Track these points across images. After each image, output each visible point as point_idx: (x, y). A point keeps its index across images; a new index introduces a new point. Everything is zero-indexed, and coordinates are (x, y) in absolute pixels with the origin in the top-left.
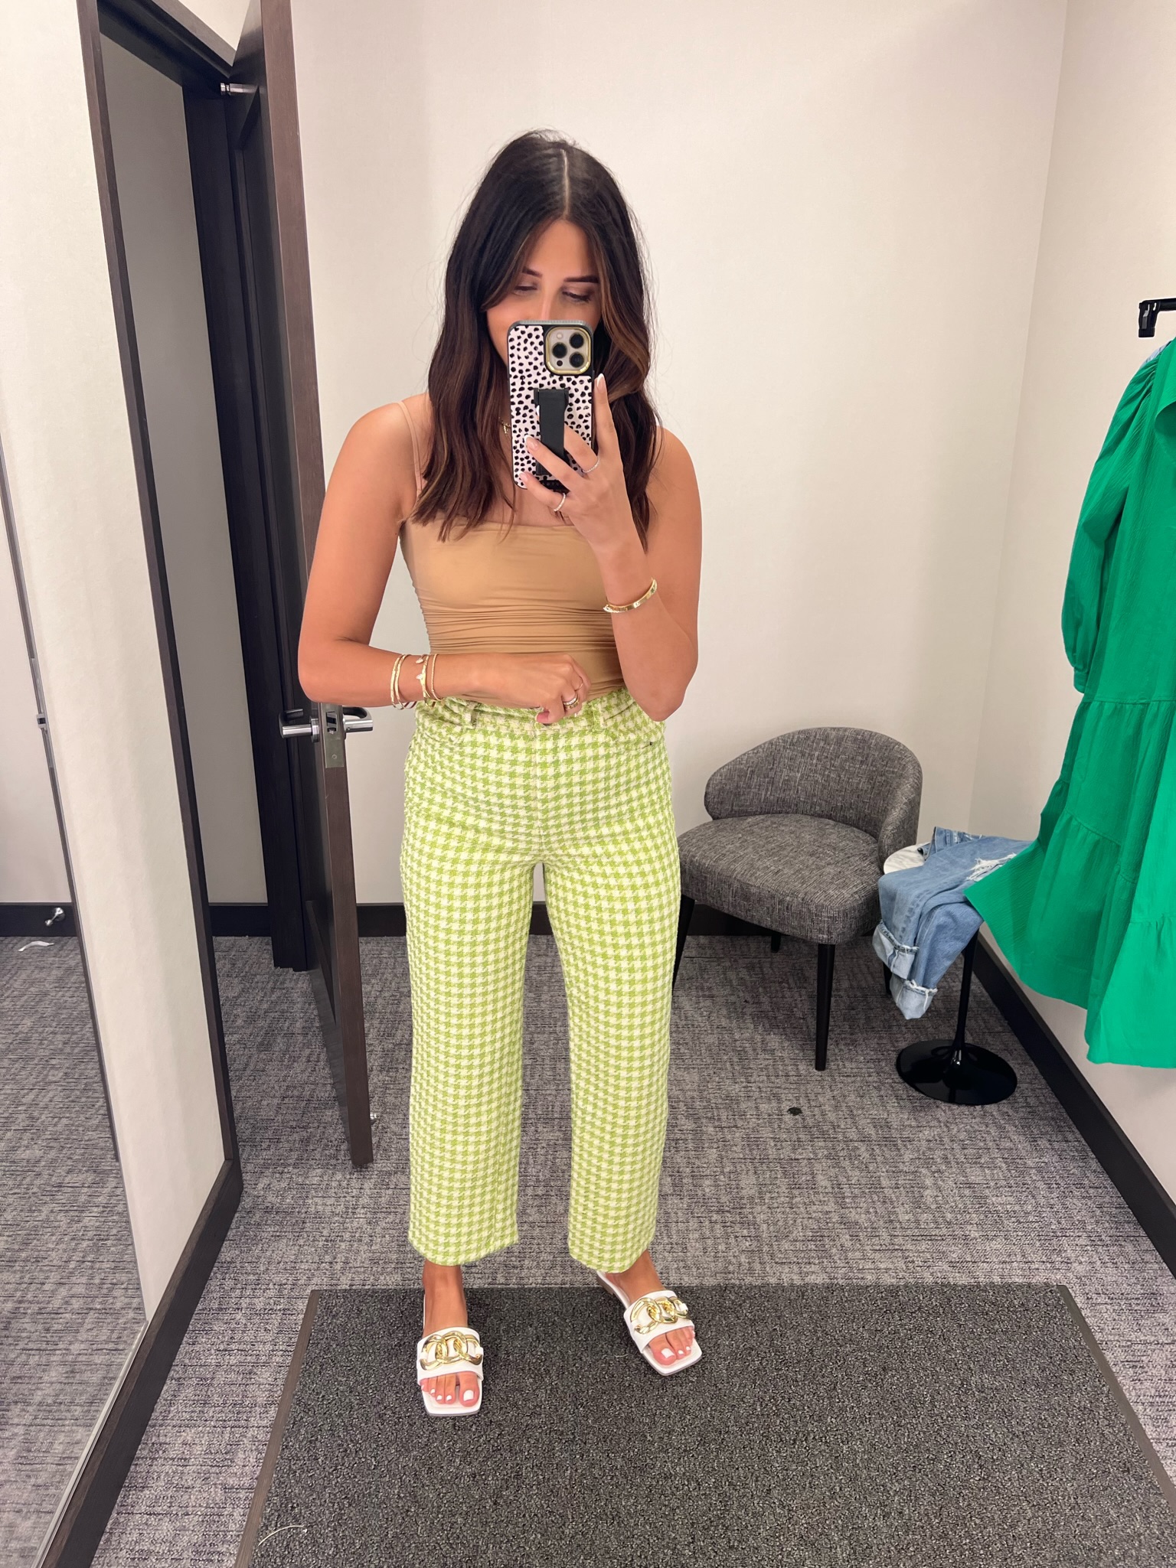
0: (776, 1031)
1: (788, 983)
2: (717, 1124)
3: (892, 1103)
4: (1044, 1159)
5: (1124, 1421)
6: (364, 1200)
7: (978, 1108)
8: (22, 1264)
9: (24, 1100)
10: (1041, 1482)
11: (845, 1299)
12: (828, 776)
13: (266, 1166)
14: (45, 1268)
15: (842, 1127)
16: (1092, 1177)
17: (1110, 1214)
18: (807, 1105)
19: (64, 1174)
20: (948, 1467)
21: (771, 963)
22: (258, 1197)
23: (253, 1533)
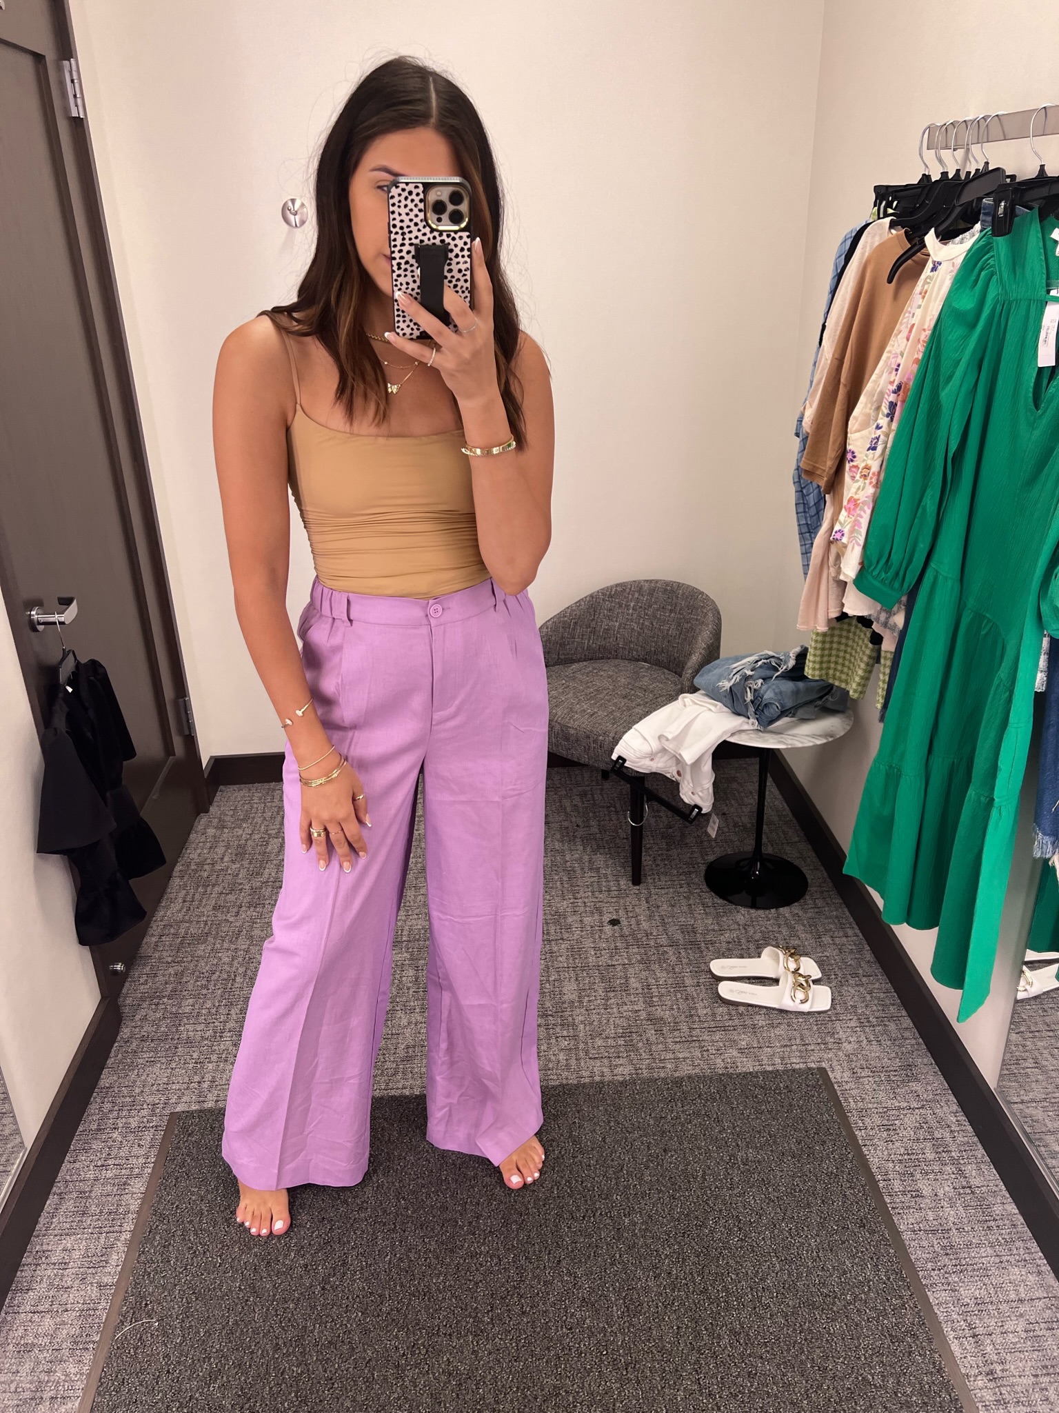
0: (602, 851)
1: (615, 807)
3: (699, 909)
4: (825, 953)
5: (863, 1183)
7: (773, 911)
10: (789, 1239)
11: (636, 1092)
12: (643, 624)
13: (143, 999)
15: (654, 934)
16: (866, 967)
17: (879, 999)
18: (625, 916)
20: (711, 1232)
21: (602, 790)
22: (135, 1027)
23: (110, 1329)
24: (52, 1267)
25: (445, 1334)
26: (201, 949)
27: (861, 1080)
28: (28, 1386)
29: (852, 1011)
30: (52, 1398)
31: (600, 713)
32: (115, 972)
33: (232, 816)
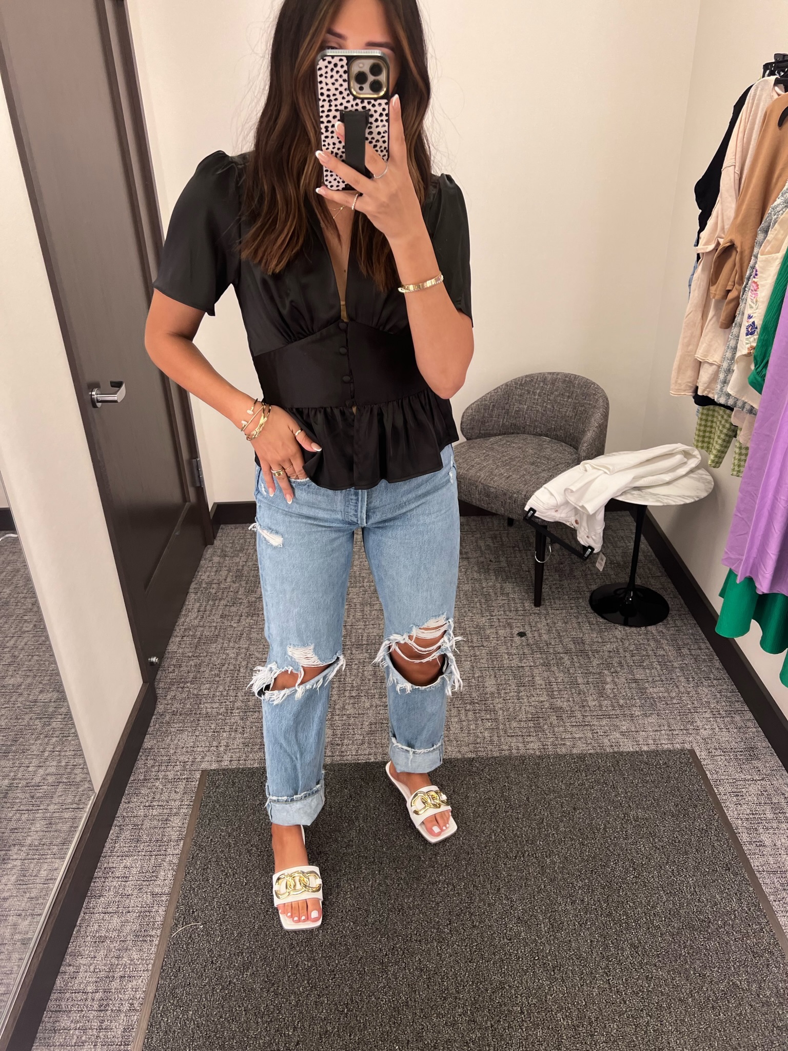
0: (510, 580)
1: (518, 547)
2: (470, 644)
3: (586, 626)
4: (685, 662)
5: (727, 836)
6: (238, 704)
7: (643, 628)
8: (13, 754)
9: (8, 645)
10: (672, 878)
11: (550, 764)
12: (546, 407)
13: (172, 684)
14: (29, 756)
15: (553, 644)
16: (715, 672)
17: (726, 697)
18: (530, 630)
19: (37, 693)
20: (613, 870)
22: (168, 705)
23: (168, 929)
24: (117, 879)
25: (416, 940)
26: (213, 648)
27: (715, 758)
29: (706, 705)
30: (122, 977)
32: (152, 663)
33: (231, 548)
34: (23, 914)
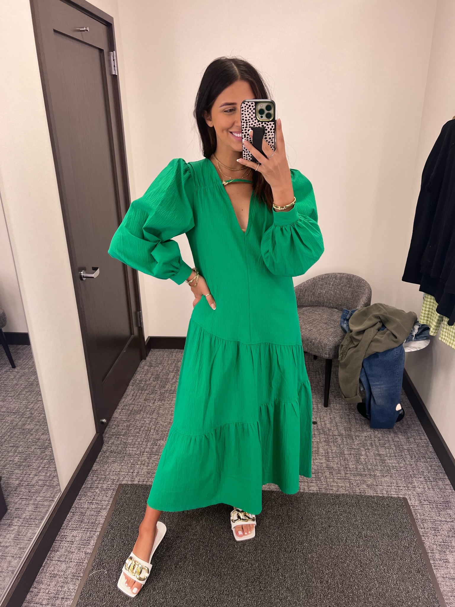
1: (319, 372)
3: (354, 421)
4: (411, 446)
5: (420, 552)
6: (147, 450)
8: (23, 467)
10: (384, 574)
11: (318, 498)
12: (336, 292)
13: (113, 435)
14: (31, 469)
15: (332, 430)
16: (429, 454)
17: (435, 469)
18: (320, 421)
19: (41, 435)
20: (348, 565)
21: (313, 364)
22: (109, 447)
23: (88, 572)
24: (67, 542)
26: (138, 417)
27: (424, 506)
28: (53, 591)
29: (421, 473)
30: (62, 598)
31: (314, 330)
32: (103, 423)
33: (155, 362)
34: (15, 557)
